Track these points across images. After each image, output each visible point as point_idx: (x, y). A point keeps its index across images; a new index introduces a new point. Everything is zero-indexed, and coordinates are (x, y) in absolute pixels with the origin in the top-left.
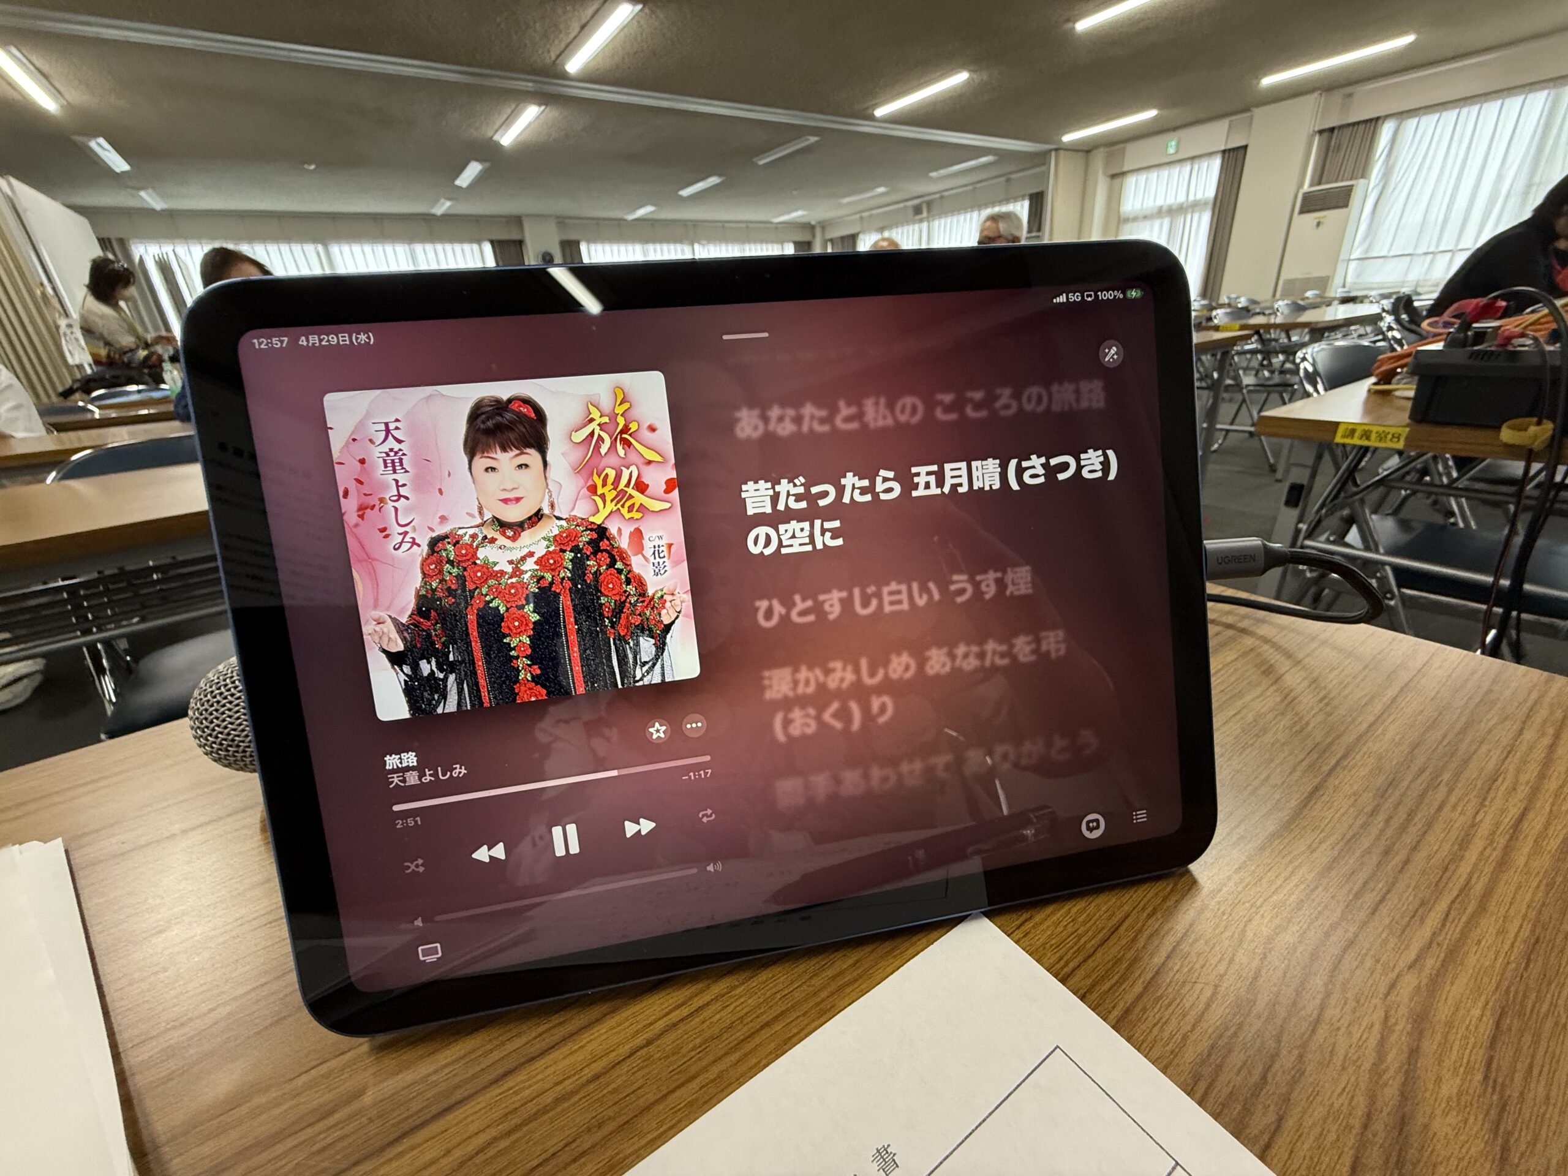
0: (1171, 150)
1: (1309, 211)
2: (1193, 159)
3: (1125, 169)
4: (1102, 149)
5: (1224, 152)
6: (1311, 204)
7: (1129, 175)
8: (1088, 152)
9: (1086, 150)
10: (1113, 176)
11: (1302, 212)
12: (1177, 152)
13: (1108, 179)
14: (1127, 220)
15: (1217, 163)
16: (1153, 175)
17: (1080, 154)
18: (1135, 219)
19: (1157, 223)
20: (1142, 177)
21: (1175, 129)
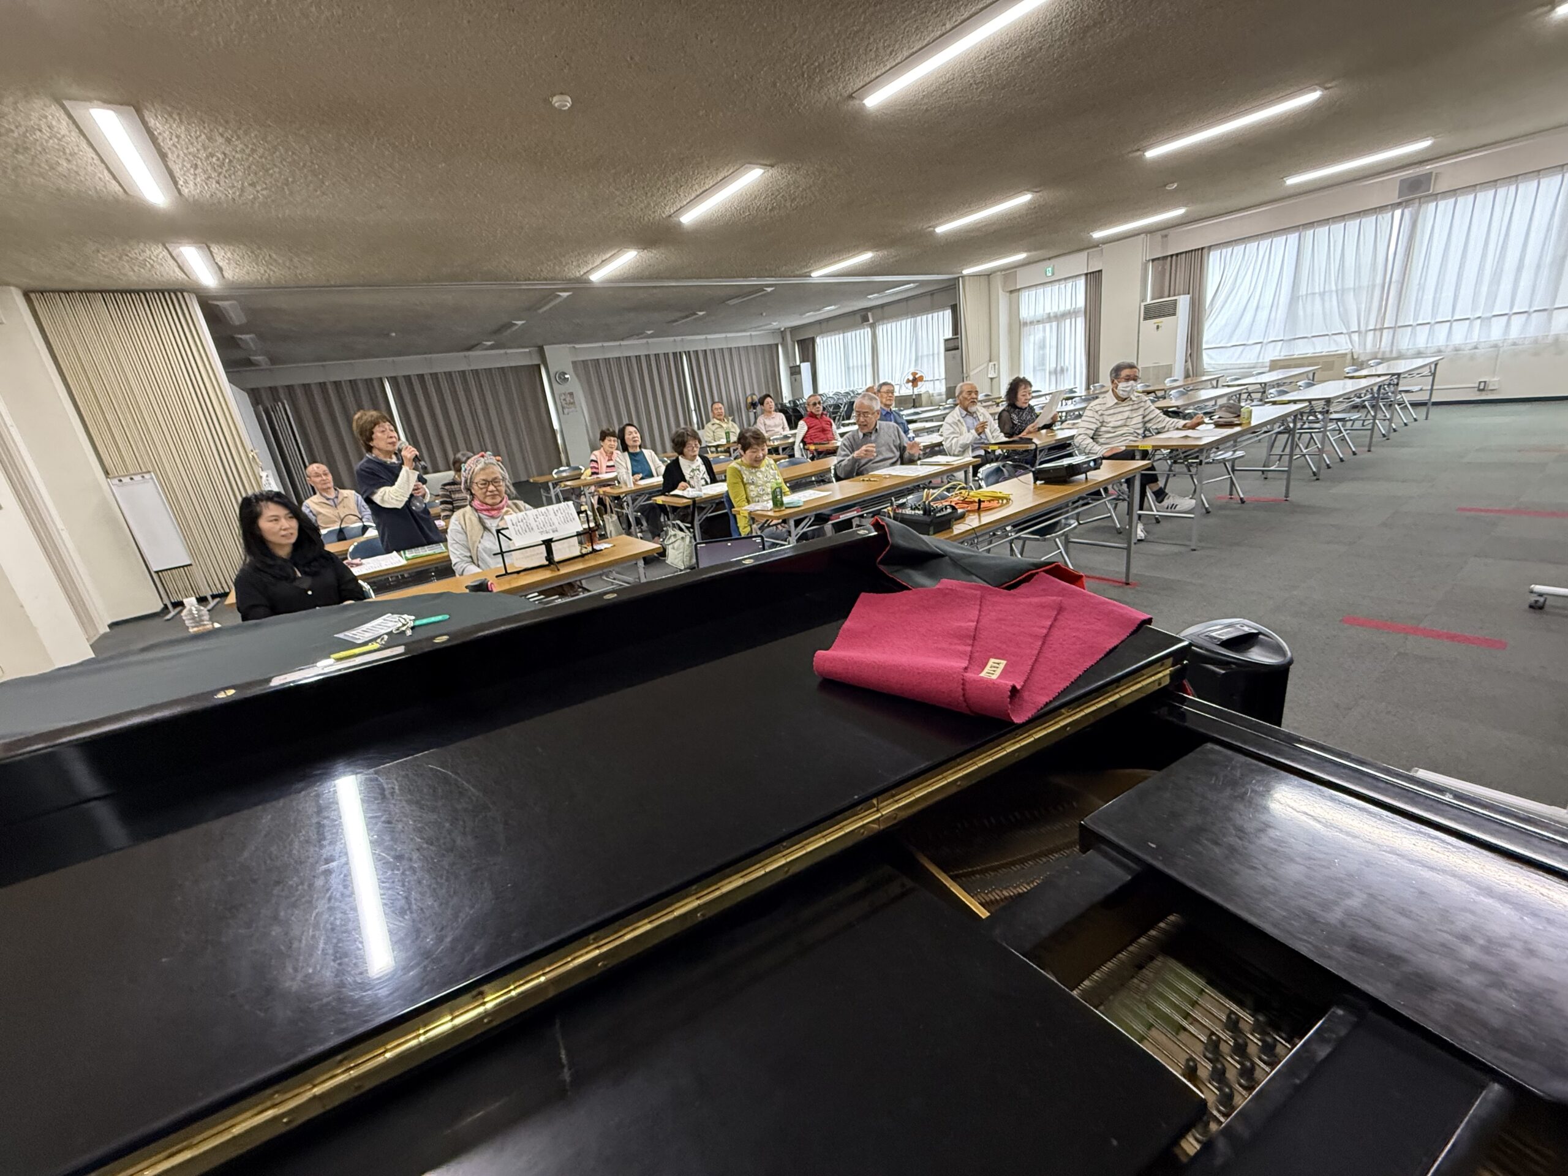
0: (1049, 274)
1: (1150, 318)
2: (1066, 279)
3: (1018, 287)
4: (999, 273)
5: (1086, 274)
6: (1151, 313)
7: (1023, 291)
8: (989, 275)
9: (988, 275)
10: (1011, 292)
11: (1145, 319)
12: (1053, 274)
13: (1008, 294)
14: (1025, 324)
15: (1081, 282)
16: (1040, 290)
17: (982, 279)
18: (1031, 323)
19: (1048, 326)
20: (1033, 292)
21: (1049, 259)
